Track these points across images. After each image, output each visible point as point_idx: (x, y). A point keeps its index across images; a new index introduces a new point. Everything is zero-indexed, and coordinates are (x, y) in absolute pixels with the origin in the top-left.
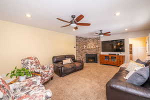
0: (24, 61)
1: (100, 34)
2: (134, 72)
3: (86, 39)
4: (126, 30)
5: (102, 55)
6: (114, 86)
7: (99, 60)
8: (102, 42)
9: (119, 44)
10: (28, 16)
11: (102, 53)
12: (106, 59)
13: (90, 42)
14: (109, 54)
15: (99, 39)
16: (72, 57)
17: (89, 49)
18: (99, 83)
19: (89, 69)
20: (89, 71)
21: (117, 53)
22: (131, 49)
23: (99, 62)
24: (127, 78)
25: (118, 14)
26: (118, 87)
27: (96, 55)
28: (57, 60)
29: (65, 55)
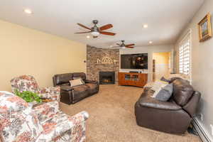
0: (16, 81)
1: (122, 46)
2: (160, 89)
3: (100, 50)
4: (151, 42)
5: (122, 73)
6: (144, 104)
7: (117, 79)
8: (122, 55)
9: (139, 58)
10: (28, 11)
11: (121, 71)
12: (126, 79)
13: (105, 55)
14: (131, 72)
15: (117, 51)
16: (82, 76)
17: (104, 65)
18: (123, 107)
19: (107, 93)
20: (108, 95)
21: (139, 71)
22: (154, 66)
23: (117, 83)
24: (154, 96)
25: (145, 26)
26: (148, 104)
27: (114, 73)
28: (62, 81)
29: (72, 72)
